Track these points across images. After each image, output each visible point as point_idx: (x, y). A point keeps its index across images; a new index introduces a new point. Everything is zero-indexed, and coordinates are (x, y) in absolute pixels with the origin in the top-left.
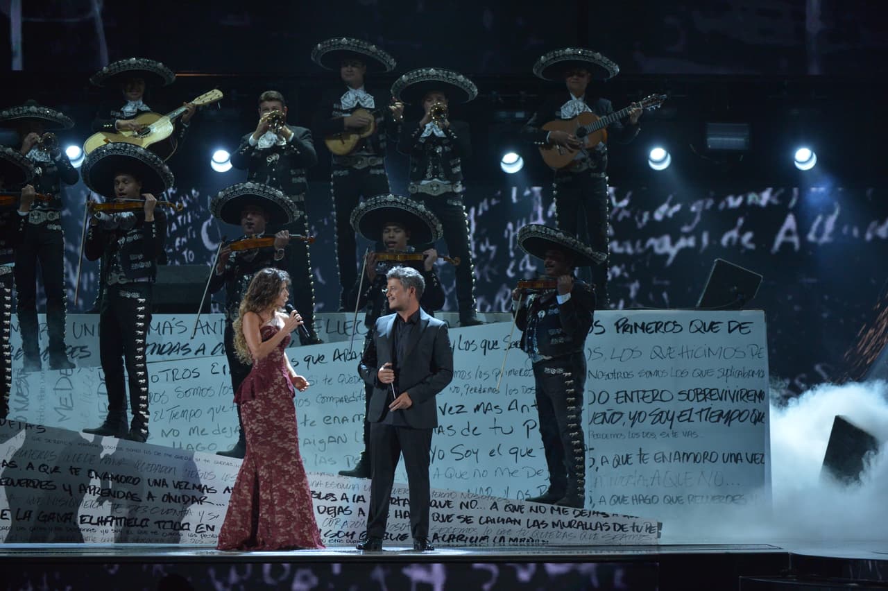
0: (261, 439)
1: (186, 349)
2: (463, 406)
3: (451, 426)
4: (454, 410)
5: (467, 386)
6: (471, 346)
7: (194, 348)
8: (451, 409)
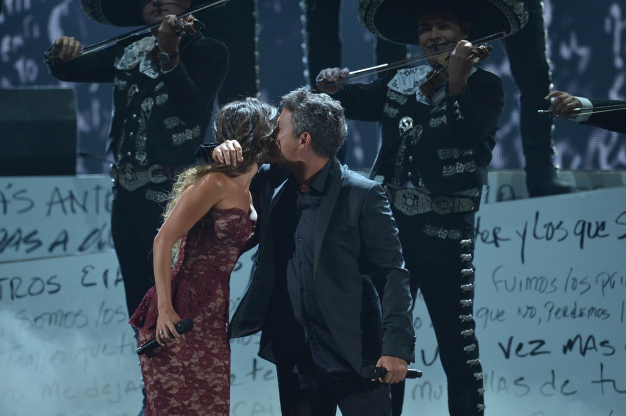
0: (174, 402)
1: (32, 240)
2: (542, 343)
3: (522, 379)
4: (527, 349)
5: (549, 306)
6: (556, 232)
7: (47, 239)
8: (520, 346)
